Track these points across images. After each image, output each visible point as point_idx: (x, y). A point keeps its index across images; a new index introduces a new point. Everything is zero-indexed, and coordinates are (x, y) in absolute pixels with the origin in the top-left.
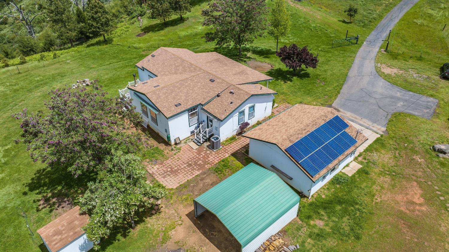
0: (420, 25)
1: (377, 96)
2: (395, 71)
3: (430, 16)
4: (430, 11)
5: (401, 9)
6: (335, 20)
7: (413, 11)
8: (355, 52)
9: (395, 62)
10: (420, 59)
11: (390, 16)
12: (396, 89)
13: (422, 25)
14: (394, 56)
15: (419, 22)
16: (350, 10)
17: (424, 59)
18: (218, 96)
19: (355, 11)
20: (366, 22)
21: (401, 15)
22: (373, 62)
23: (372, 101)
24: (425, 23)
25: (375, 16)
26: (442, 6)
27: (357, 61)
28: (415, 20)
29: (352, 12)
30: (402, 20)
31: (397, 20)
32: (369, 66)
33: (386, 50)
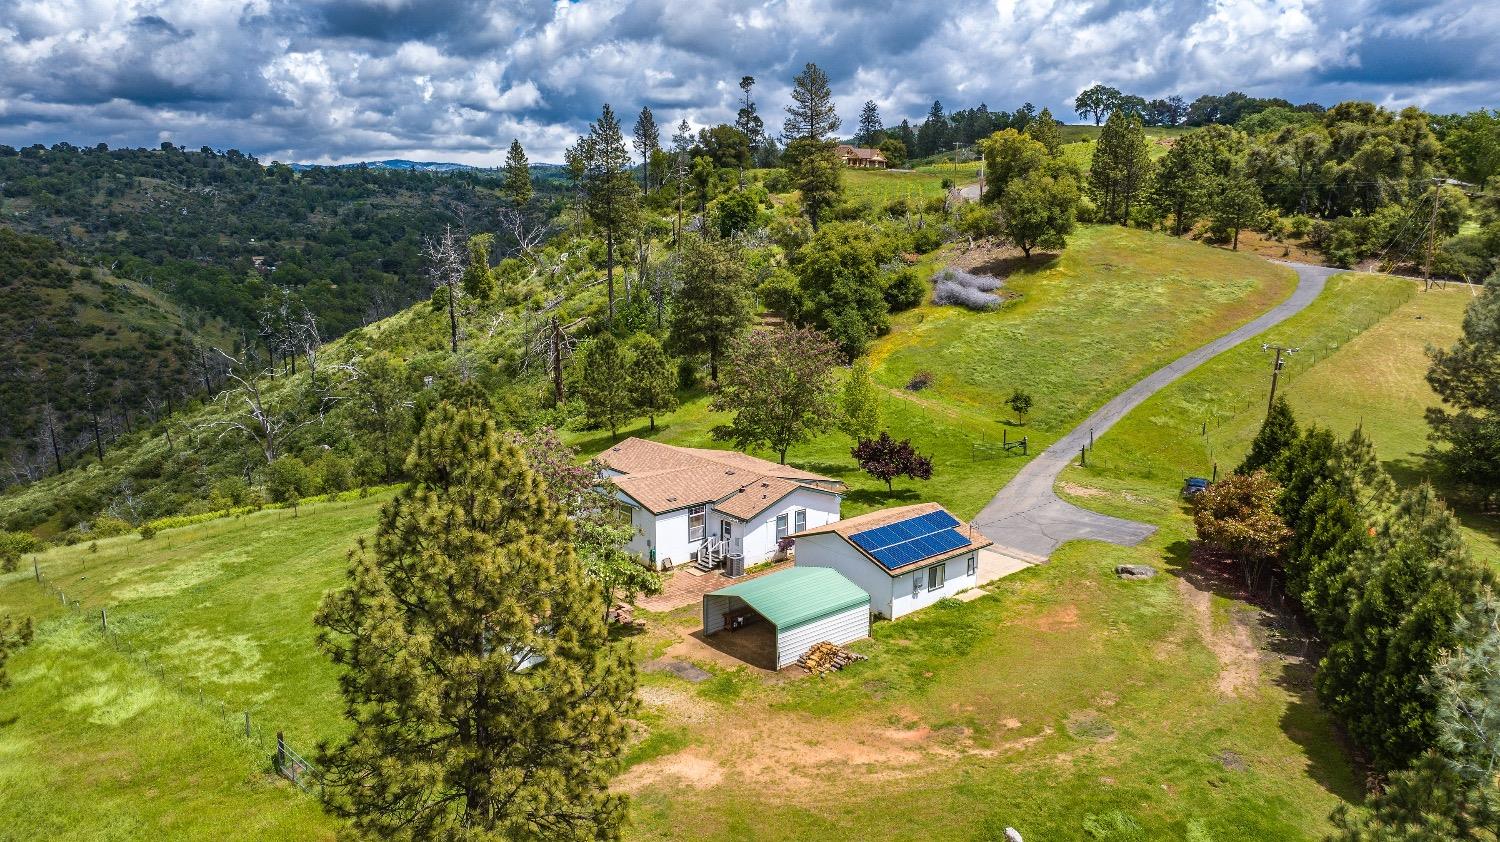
0: (1162, 427)
1: (1043, 521)
2: (1093, 492)
3: (1183, 412)
4: (1185, 404)
5: (1128, 400)
6: (989, 420)
7: (1150, 403)
8: (1019, 467)
9: (1096, 481)
10: (1148, 476)
11: (1103, 414)
12: (1084, 512)
13: (1166, 426)
14: (1098, 472)
15: (1160, 420)
16: (1016, 399)
17: (1156, 476)
18: (741, 491)
19: (1028, 401)
20: (1054, 423)
21: (1126, 412)
22: (1052, 478)
23: (1034, 527)
24: (1172, 422)
25: (1072, 411)
26: (1208, 396)
27: (1019, 478)
28: (1152, 419)
29: (1021, 403)
30: (1128, 418)
31: (1116, 419)
32: (1043, 484)
33: (1083, 464)
